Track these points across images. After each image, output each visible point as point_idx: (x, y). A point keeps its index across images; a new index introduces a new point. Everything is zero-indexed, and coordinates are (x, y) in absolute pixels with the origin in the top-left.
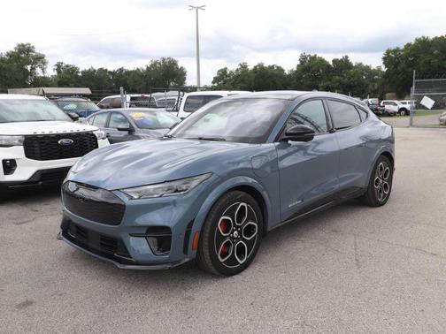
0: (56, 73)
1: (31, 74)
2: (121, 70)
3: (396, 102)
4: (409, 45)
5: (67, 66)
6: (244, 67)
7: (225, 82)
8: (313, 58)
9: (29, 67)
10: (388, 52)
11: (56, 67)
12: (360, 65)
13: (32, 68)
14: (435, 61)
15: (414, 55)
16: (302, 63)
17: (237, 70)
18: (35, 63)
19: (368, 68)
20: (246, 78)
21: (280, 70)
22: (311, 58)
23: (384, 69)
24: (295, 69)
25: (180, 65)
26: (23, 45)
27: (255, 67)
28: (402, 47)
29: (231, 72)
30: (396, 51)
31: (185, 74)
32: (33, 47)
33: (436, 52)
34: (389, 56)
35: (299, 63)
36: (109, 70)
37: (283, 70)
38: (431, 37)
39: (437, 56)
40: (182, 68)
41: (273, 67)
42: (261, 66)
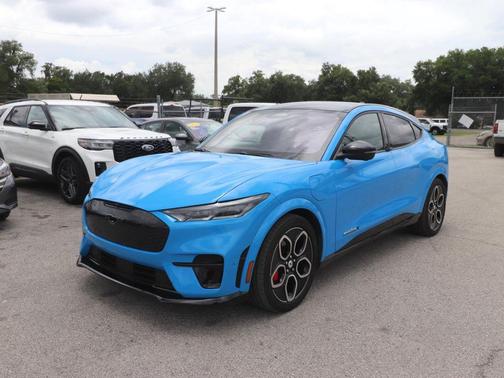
0: (43, 76)
1: (17, 75)
2: (120, 74)
3: (428, 119)
4: (441, 57)
5: (57, 68)
6: (258, 75)
7: (237, 92)
8: (337, 68)
9: (15, 68)
10: (419, 65)
11: (44, 69)
12: (388, 78)
13: (18, 69)
14: (469, 76)
15: (446, 70)
16: (325, 73)
17: (251, 78)
18: (22, 63)
19: (396, 81)
20: (262, 88)
21: (300, 80)
22: (335, 68)
23: (414, 83)
24: (317, 80)
25: (187, 71)
26: (8, 43)
27: (273, 76)
28: (434, 60)
29: (244, 81)
30: (428, 64)
31: (193, 81)
32: (20, 45)
33: (470, 66)
34: (420, 69)
35: (321, 73)
36: (106, 74)
37: (302, 81)
38: (466, 50)
39: (471, 71)
40: (190, 74)
41: (292, 76)
42: (279, 75)
